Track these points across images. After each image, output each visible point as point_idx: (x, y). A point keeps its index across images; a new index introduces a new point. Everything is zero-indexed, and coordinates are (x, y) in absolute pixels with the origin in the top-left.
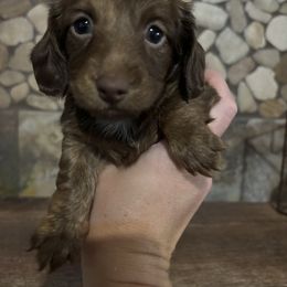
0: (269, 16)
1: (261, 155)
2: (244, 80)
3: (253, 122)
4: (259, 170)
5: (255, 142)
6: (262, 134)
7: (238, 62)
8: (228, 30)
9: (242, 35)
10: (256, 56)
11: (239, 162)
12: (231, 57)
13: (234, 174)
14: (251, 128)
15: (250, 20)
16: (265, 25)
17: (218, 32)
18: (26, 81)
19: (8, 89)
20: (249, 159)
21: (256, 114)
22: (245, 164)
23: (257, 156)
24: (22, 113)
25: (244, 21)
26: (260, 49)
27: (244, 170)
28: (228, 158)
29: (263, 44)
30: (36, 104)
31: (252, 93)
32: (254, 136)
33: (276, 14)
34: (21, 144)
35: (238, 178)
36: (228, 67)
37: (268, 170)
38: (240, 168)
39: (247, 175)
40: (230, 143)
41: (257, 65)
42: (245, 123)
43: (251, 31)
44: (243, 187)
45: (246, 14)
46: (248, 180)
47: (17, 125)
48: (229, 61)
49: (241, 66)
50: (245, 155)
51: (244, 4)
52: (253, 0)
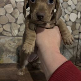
0: (70, 13)
1: (67, 49)
4: (67, 53)
9: (63, 17)
10: (67, 23)
15: (66, 13)
16: (69, 15)
18: (2, 27)
20: (64, 51)
23: (66, 50)
25: (64, 14)
29: (68, 20)
30: (5, 34)
33: (72, 12)
37: (69, 53)
43: (66, 16)
50: (63, 50)
51: (64, 9)
52: (66, 8)
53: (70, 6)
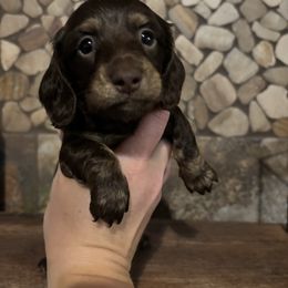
0: (278, 35)
1: (278, 176)
2: (255, 99)
3: (267, 141)
4: (277, 192)
5: (270, 162)
6: (277, 154)
7: (248, 81)
8: (235, 50)
9: (250, 55)
10: (266, 75)
11: (254, 183)
12: (240, 77)
13: (250, 195)
14: (265, 148)
15: (258, 40)
16: (274, 44)
17: (226, 53)
19: (28, 114)
20: (264, 180)
21: (271, 133)
22: (261, 186)
23: (274, 177)
24: (41, 136)
25: (252, 41)
26: (271, 67)
27: (260, 192)
28: (242, 179)
29: (273, 62)
31: (264, 112)
32: (269, 156)
33: (284, 32)
34: (40, 165)
35: (255, 200)
36: (237, 86)
38: (256, 189)
39: (263, 196)
40: (244, 163)
41: (268, 83)
42: (259, 142)
43: (260, 51)
44: (260, 209)
45: (254, 34)
46: (265, 202)
47: (36, 147)
48: (238, 81)
49: (250, 85)
50: (260, 177)
51: (251, 24)
52: (259, 20)
53: (275, 9)
